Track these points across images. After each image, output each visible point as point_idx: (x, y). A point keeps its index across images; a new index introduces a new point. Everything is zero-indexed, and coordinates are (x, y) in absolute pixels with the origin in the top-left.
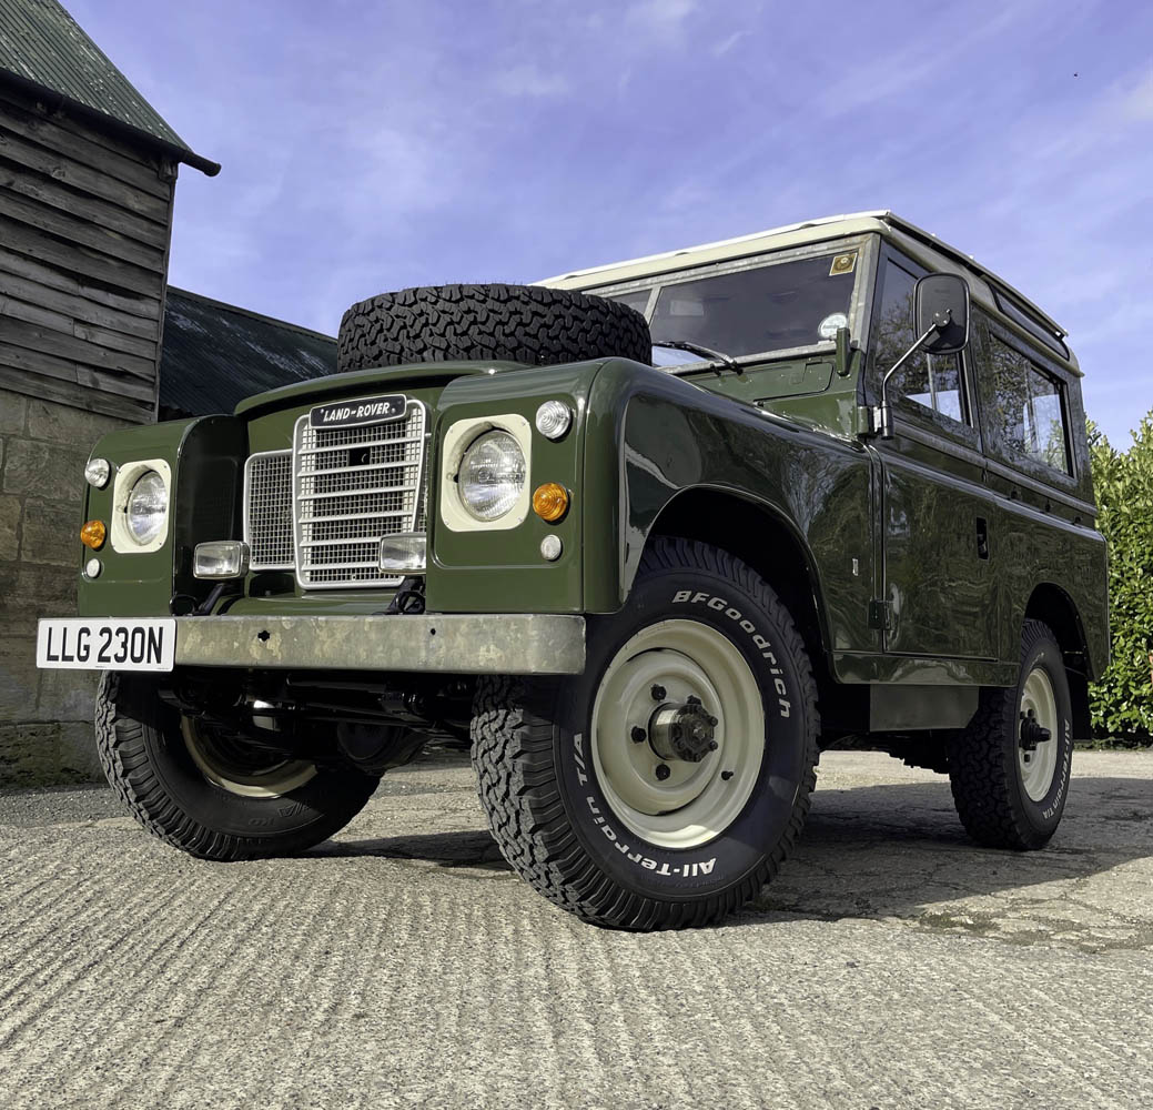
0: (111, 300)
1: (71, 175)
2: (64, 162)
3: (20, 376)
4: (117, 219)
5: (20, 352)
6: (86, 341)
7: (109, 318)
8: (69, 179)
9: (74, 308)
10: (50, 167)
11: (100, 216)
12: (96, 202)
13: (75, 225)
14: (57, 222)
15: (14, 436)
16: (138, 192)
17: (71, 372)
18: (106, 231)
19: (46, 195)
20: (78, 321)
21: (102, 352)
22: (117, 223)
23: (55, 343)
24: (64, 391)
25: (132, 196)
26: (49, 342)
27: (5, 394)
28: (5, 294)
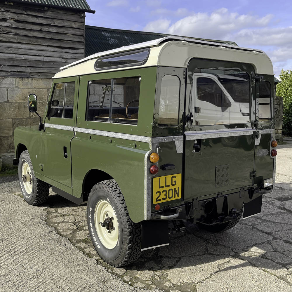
0: (71, 51)
1: (57, 23)
2: (54, 20)
3: (49, 74)
4: (70, 31)
5: (49, 68)
6: (65, 62)
7: (71, 56)
8: (56, 24)
9: (61, 55)
10: (51, 22)
11: (65, 31)
12: (64, 28)
13: (59, 35)
14: (54, 35)
16: (75, 22)
18: (68, 34)
19: (50, 29)
20: (63, 58)
22: (70, 32)
25: (73, 24)
26: (56, 65)
27: (46, 79)
28: (43, 56)
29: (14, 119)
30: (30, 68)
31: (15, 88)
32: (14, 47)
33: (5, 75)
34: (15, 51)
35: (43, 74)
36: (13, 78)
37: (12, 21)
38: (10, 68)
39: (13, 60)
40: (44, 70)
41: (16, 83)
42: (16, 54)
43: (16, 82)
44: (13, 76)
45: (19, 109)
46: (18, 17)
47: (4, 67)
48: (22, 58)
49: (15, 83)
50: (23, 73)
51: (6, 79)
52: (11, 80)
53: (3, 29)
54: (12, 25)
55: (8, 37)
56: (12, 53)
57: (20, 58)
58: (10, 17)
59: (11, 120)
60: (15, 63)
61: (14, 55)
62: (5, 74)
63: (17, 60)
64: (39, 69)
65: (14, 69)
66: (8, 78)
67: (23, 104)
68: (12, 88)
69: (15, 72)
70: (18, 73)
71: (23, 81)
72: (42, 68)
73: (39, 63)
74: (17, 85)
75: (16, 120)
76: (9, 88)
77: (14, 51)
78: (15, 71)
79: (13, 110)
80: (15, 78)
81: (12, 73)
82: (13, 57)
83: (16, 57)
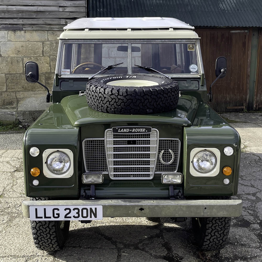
3: (44, 26)
5: (43, 19)
6: (63, 11)
7: (70, 3)
9: (59, 3)
15: (45, 41)
17: (59, 21)
20: (60, 7)
21: (68, 13)
23: (53, 14)
24: (57, 27)
26: (52, 15)
27: (41, 31)
28: (37, 5)
29: (7, 74)
30: (23, 19)
31: (7, 41)
34: (6, 2)
35: (37, 25)
36: (5, 31)
38: (1, 20)
39: (4, 12)
40: (38, 21)
41: (8, 36)
43: (9, 35)
44: (5, 29)
45: (12, 63)
48: (13, 9)
49: (7, 36)
50: (15, 26)
52: (3, 33)
56: (3, 5)
57: (12, 9)
59: (4, 75)
60: (7, 15)
61: (5, 7)
63: (8, 12)
64: (32, 21)
65: (6, 21)
67: (16, 58)
68: (4, 42)
69: (7, 25)
70: (9, 26)
71: (15, 33)
72: (35, 20)
73: (32, 14)
74: (10, 38)
75: (9, 75)
76: (2, 41)
77: (4, 2)
78: (7, 24)
79: (6, 65)
82: (4, 9)
83: (7, 9)
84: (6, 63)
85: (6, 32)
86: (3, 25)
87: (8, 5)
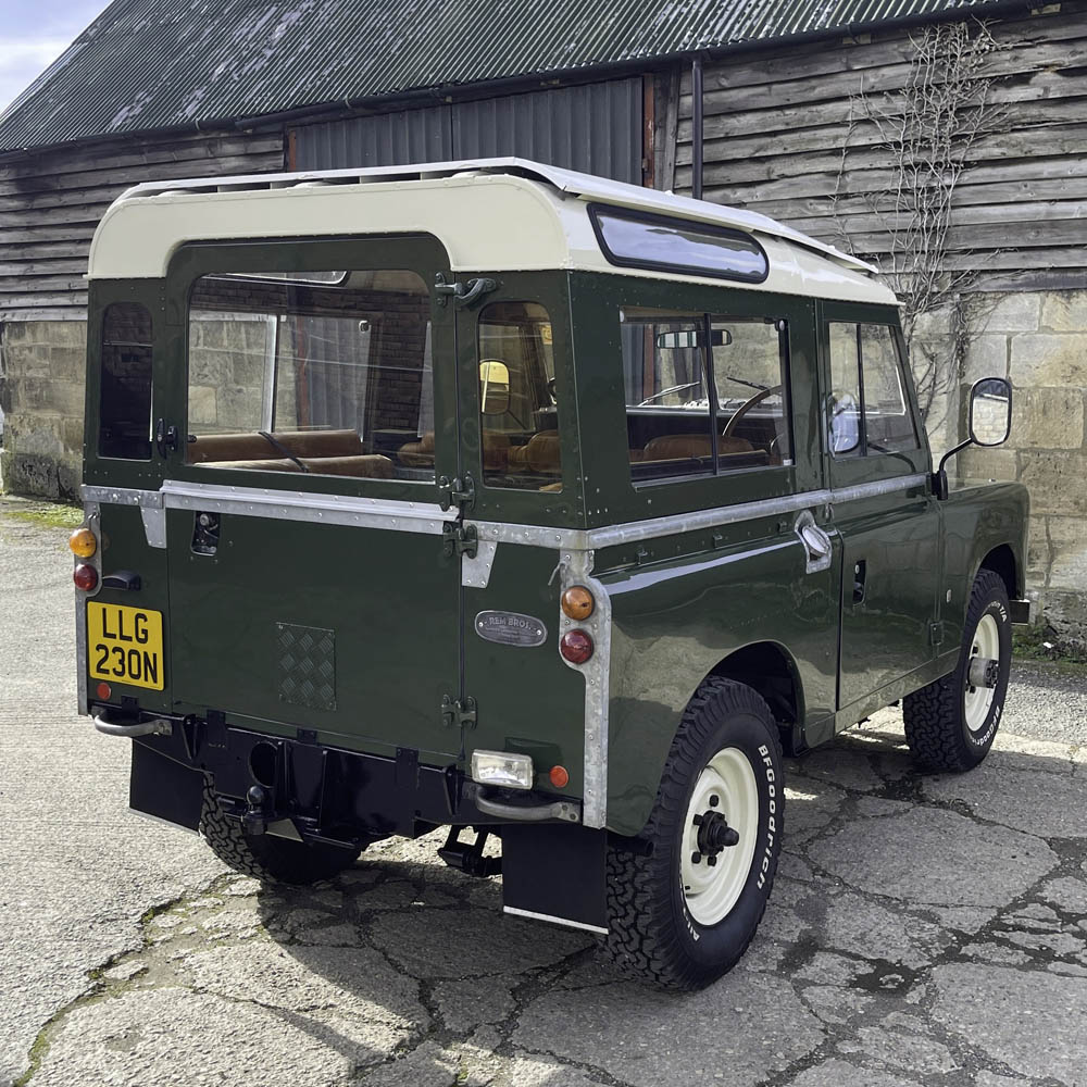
29: (1025, 451)
31: (1037, 333)
32: (1045, 175)
33: (1006, 286)
34: (1048, 190)
36: (1031, 295)
37: (1049, 76)
38: (1024, 257)
39: (1036, 226)
41: (1042, 314)
42: (1051, 201)
43: (1045, 310)
44: (1033, 286)
45: (1045, 412)
46: (1074, 53)
47: (1003, 255)
48: (1072, 213)
49: (1038, 313)
50: (1070, 275)
51: (1008, 300)
52: (1027, 303)
53: (1015, 112)
54: (1046, 90)
55: (1026, 140)
56: (1037, 201)
57: (1067, 213)
58: (1043, 62)
59: (1011, 453)
60: (1046, 235)
61: (1043, 207)
62: (1005, 280)
63: (1054, 224)
65: (1039, 260)
66: (1017, 296)
67: (1062, 394)
68: (1027, 333)
69: (1041, 273)
70: (1051, 275)
71: (1069, 303)
74: (1047, 319)
75: (1030, 455)
76: (1018, 333)
77: (1043, 191)
78: (1044, 269)
79: (1024, 418)
80: (1042, 294)
81: (1032, 275)
82: (1038, 214)
83: (1049, 213)
84: (1023, 412)
85: (1037, 298)
86: (1027, 274)
87: (1056, 201)
